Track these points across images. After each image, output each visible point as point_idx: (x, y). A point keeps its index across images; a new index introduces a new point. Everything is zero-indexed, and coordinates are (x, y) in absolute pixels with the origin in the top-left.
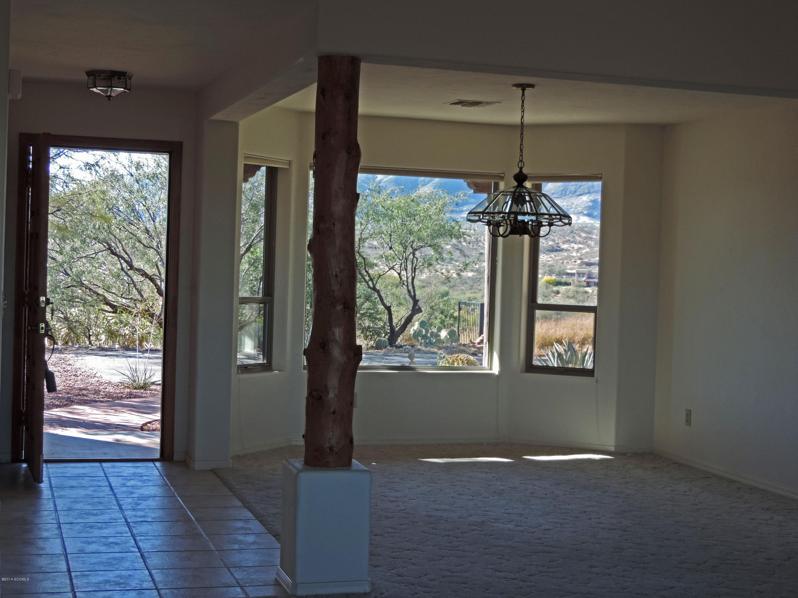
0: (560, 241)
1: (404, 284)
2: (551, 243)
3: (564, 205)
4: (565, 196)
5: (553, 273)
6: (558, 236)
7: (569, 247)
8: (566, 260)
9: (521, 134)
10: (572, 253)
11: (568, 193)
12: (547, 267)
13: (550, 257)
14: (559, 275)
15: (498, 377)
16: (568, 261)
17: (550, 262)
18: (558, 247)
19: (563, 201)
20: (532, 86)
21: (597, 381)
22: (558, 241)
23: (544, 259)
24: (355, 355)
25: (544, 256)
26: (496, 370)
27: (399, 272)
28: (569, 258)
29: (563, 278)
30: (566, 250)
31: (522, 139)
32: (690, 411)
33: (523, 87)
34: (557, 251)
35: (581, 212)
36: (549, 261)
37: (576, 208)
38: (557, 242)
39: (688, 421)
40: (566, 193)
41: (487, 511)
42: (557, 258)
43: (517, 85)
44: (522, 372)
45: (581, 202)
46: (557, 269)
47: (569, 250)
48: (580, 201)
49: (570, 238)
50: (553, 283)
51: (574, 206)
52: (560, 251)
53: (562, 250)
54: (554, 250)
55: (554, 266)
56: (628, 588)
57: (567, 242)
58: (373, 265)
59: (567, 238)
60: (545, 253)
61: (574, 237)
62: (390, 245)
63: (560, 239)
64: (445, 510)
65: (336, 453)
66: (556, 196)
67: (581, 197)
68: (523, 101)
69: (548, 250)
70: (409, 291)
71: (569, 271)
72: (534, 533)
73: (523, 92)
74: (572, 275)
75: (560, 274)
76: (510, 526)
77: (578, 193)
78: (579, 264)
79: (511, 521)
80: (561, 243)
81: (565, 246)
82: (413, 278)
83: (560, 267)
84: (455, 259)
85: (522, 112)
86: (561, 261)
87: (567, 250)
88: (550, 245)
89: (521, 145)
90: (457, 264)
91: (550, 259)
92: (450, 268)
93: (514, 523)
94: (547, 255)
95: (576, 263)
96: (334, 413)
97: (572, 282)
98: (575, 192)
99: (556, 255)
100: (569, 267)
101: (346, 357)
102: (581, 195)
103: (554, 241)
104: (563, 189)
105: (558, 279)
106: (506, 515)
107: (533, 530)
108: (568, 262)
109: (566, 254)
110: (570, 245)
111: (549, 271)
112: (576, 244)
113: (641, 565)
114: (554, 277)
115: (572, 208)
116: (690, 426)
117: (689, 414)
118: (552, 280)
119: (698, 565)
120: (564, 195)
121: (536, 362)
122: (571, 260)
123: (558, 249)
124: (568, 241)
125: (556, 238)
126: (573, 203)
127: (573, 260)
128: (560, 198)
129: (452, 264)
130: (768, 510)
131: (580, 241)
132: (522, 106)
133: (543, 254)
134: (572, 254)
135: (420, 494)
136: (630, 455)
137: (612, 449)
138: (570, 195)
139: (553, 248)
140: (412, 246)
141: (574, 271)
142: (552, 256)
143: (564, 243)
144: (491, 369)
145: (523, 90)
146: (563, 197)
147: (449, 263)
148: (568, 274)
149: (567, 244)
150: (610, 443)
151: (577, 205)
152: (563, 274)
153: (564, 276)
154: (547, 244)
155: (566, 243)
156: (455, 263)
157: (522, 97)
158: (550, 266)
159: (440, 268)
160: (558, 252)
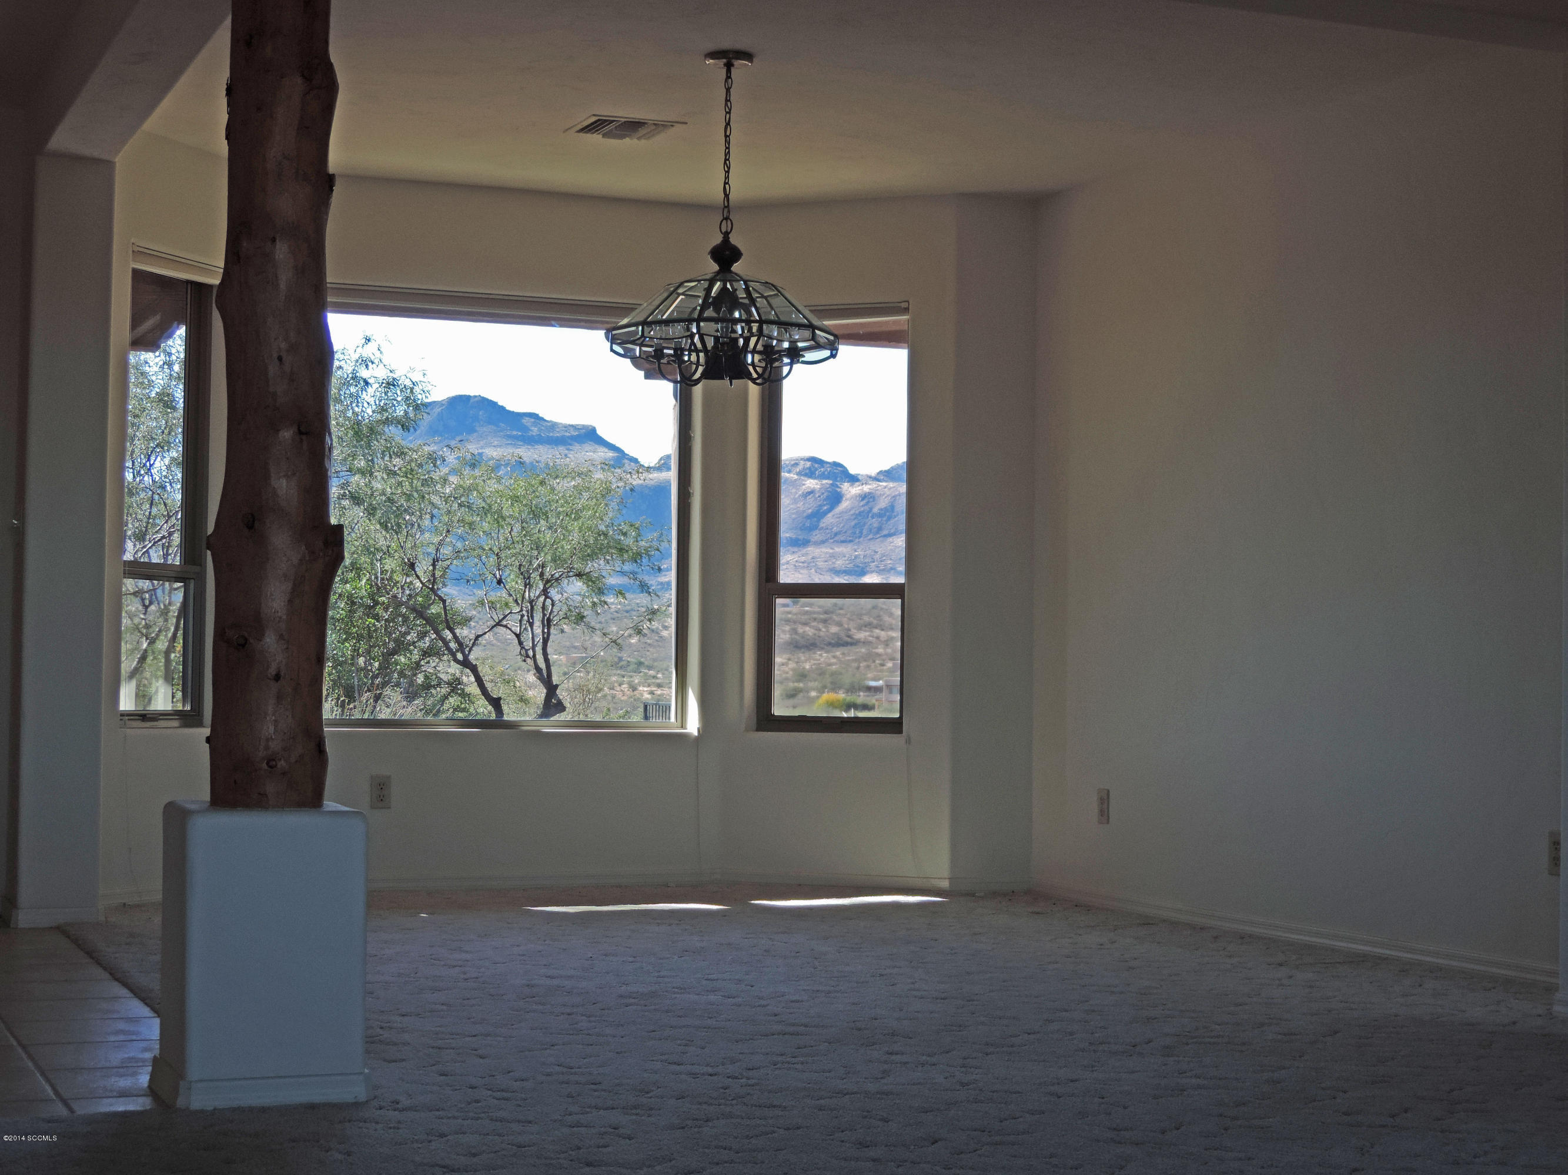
0: (852, 625)
1: (528, 656)
2: (834, 629)
3: (859, 555)
4: (860, 537)
5: (840, 688)
6: (848, 616)
7: (870, 636)
8: (865, 661)
9: (726, 160)
10: (877, 648)
11: (865, 532)
12: (827, 676)
13: (834, 657)
14: (852, 692)
15: (698, 740)
16: (869, 663)
17: (834, 667)
18: (849, 636)
19: (856, 547)
20: (748, 56)
21: (908, 741)
22: (848, 624)
23: (822, 660)
24: (326, 544)
25: (821, 655)
26: (693, 726)
27: (518, 631)
28: (871, 657)
29: (859, 696)
30: (864, 643)
31: (728, 172)
32: (1108, 791)
33: (729, 57)
34: (846, 644)
35: (892, 569)
36: (830, 665)
37: (881, 561)
38: (846, 626)
39: (1104, 814)
40: (861, 532)
41: (663, 977)
42: (847, 658)
43: (714, 55)
44: (747, 730)
45: (891, 550)
46: (847, 679)
47: (871, 642)
48: (889, 548)
49: (871, 619)
50: (842, 706)
51: (877, 556)
52: (852, 644)
53: (855, 643)
54: (840, 642)
55: (841, 674)
56: (974, 1083)
57: (866, 626)
58: (466, 621)
59: (866, 619)
60: (823, 649)
61: (879, 616)
62: (498, 576)
63: (853, 620)
64: (570, 977)
65: (284, 774)
66: (842, 539)
67: (890, 539)
68: (728, 90)
69: (829, 644)
70: (538, 669)
71: (873, 684)
72: (764, 1006)
73: (729, 71)
74: (877, 690)
75: (852, 689)
76: (712, 998)
77: (885, 532)
78: (889, 668)
79: (713, 991)
80: (855, 628)
81: (862, 635)
82: (545, 641)
83: (854, 675)
84: (646, 663)
85: (727, 113)
86: (855, 665)
87: (866, 643)
88: (832, 634)
89: (725, 183)
90: (652, 672)
91: (834, 660)
92: (636, 681)
93: (722, 994)
94: (827, 652)
95: (885, 668)
96: (277, 677)
97: (877, 704)
98: (880, 529)
99: (846, 652)
100: (870, 675)
101: (303, 547)
102: (890, 535)
103: (839, 624)
104: (856, 525)
105: (851, 698)
106: (704, 982)
107: (763, 1002)
108: (868, 667)
109: (863, 650)
110: (872, 632)
111: (832, 683)
112: (883, 630)
113: (1005, 1049)
114: (841, 696)
115: (874, 562)
116: (1108, 822)
117: (1104, 799)
118: (839, 701)
119: (1134, 1046)
120: (858, 535)
121: (779, 709)
122: (874, 662)
123: (849, 640)
124: (869, 626)
125: (845, 620)
126: (876, 552)
127: (877, 662)
128: (851, 541)
129: (642, 674)
130: (1281, 965)
131: (891, 625)
132: (727, 100)
133: (819, 650)
134: (876, 651)
135: (519, 955)
136: (982, 894)
137: (945, 884)
138: (871, 536)
139: (839, 638)
140: (542, 575)
141: (881, 683)
142: (838, 653)
143: (860, 628)
144: (683, 726)
145: (729, 66)
146: (857, 540)
147: (635, 672)
148: (869, 689)
149: (865, 631)
150: (940, 871)
151: (883, 555)
152: (860, 690)
153: (862, 694)
154: (828, 631)
155: (863, 628)
156: (646, 671)
157: (726, 81)
158: (833, 674)
159: (617, 681)
160: (849, 647)
